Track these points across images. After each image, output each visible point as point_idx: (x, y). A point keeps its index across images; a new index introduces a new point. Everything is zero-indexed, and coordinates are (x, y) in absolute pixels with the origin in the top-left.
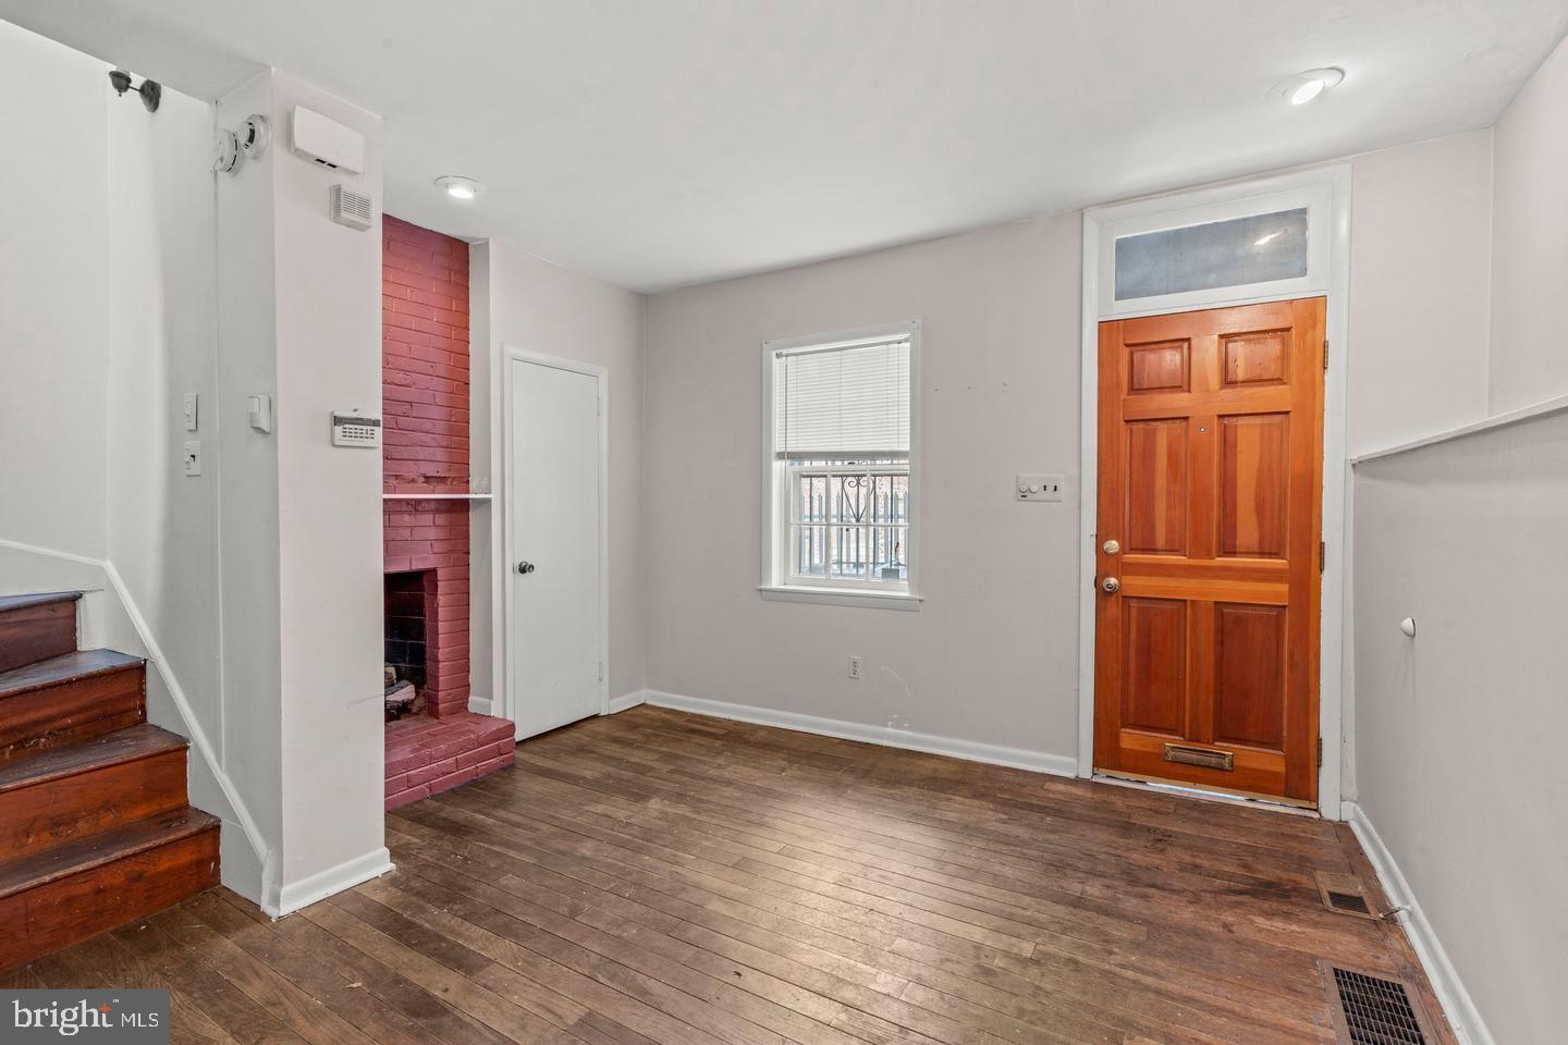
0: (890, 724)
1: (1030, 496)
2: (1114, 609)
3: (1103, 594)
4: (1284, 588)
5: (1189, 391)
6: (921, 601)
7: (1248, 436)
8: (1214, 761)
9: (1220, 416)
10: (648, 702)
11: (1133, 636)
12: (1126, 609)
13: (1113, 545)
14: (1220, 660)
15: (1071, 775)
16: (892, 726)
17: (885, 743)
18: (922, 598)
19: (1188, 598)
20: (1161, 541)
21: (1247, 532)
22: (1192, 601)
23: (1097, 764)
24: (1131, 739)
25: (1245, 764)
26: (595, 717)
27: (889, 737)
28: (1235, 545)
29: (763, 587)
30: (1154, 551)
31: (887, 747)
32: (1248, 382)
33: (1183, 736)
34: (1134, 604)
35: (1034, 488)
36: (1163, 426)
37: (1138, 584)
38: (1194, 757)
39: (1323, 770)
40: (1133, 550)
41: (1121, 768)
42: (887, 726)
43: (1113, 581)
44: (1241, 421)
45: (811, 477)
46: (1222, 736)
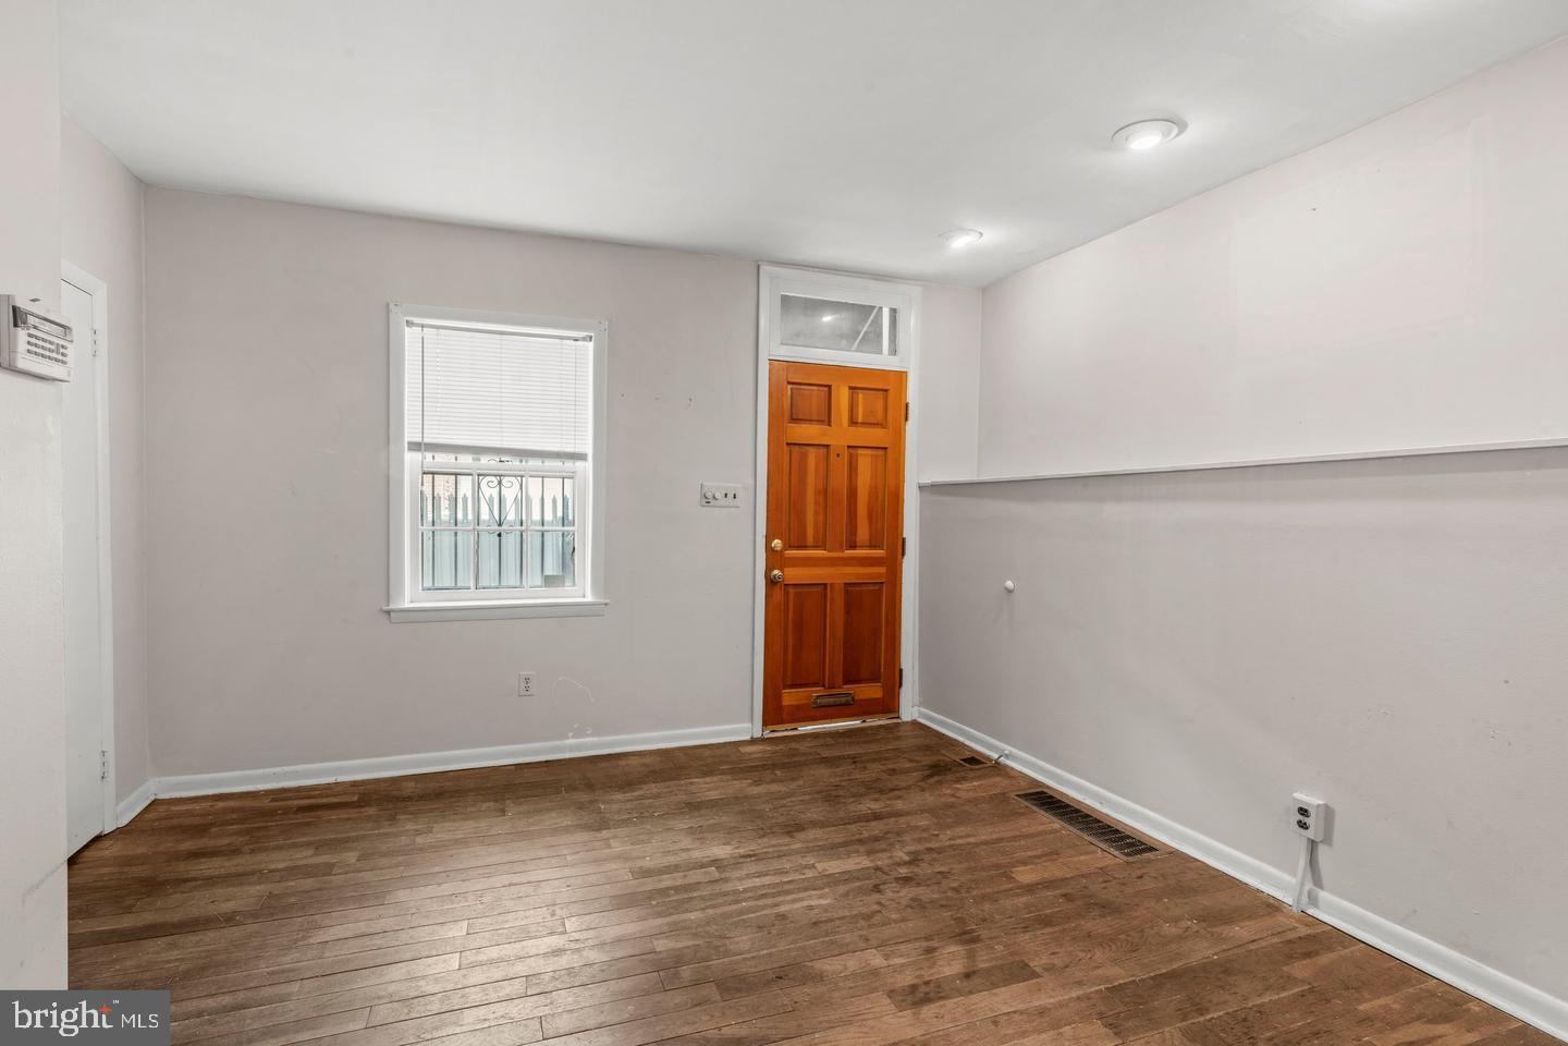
0: (570, 735)
1: (713, 502)
2: (778, 594)
3: (771, 583)
4: (882, 570)
5: (829, 425)
6: (606, 604)
7: (865, 463)
8: (843, 700)
9: (849, 447)
10: (163, 796)
11: (791, 615)
12: (787, 594)
13: (777, 543)
14: (848, 624)
15: (748, 738)
16: (573, 737)
17: (568, 755)
18: (608, 601)
19: (828, 582)
20: (810, 540)
21: (863, 533)
22: (831, 584)
23: (765, 723)
24: (790, 697)
25: (861, 697)
26: (98, 839)
27: (571, 748)
28: (855, 542)
29: (392, 607)
30: (804, 547)
31: (571, 759)
32: (865, 424)
33: (823, 686)
34: (791, 590)
35: (718, 495)
36: (811, 449)
37: (794, 575)
38: (831, 700)
39: (903, 690)
40: (791, 547)
41: (781, 722)
42: (568, 738)
43: (776, 572)
44: (860, 451)
45: (433, 473)
46: (847, 681)
